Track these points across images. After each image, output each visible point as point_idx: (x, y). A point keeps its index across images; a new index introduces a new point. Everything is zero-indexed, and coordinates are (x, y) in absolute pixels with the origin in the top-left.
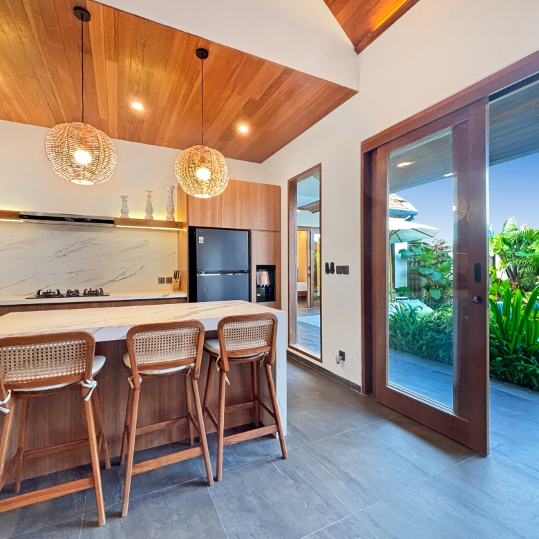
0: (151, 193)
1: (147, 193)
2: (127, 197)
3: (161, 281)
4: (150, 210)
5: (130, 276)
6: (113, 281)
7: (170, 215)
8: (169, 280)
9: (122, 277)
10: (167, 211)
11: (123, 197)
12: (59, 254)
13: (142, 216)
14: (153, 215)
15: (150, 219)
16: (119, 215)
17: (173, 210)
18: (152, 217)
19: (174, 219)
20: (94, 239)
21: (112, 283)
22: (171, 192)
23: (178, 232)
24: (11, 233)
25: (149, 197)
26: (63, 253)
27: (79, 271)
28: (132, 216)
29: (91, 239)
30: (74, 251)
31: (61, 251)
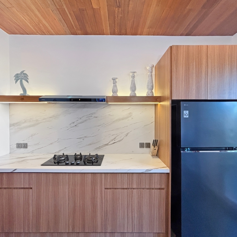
0: (135, 74)
1: (131, 74)
2: (117, 78)
3: (142, 145)
4: (133, 88)
5: (119, 141)
6: (107, 145)
7: (150, 91)
8: (148, 145)
9: (113, 142)
10: (148, 87)
11: (114, 79)
12: (73, 125)
13: (128, 94)
14: (136, 92)
15: (134, 95)
16: (110, 94)
17: (153, 86)
18: (135, 94)
19: (153, 94)
20: (94, 113)
21: (107, 147)
22: (151, 71)
23: (156, 105)
24: (45, 111)
25: (133, 77)
26: (75, 124)
27: (85, 137)
28: (120, 94)
29: (92, 114)
30: (81, 123)
31: (74, 123)
